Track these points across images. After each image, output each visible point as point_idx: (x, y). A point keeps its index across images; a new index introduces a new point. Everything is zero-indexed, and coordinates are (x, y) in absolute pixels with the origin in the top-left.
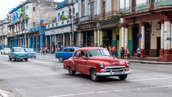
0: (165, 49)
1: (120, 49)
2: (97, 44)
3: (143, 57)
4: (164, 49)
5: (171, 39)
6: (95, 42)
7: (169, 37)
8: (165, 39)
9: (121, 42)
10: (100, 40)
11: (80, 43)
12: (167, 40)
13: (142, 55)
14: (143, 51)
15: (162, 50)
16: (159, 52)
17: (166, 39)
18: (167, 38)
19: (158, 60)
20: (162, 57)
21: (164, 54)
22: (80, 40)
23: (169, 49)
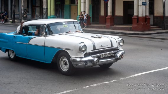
0: (140, 15)
1: (79, 15)
2: (47, 9)
3: (111, 26)
4: (138, 16)
5: (146, 5)
6: (44, 7)
7: (145, 2)
8: (139, 4)
9: (81, 7)
10: (51, 4)
11: (22, 8)
12: (143, 5)
13: (109, 23)
14: (110, 18)
15: (136, 17)
16: (132, 19)
17: (141, 4)
18: (143, 3)
19: (131, 29)
20: (136, 26)
21: (138, 21)
22: (23, 4)
23: (144, 16)
